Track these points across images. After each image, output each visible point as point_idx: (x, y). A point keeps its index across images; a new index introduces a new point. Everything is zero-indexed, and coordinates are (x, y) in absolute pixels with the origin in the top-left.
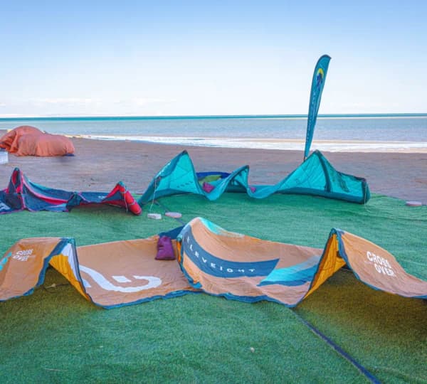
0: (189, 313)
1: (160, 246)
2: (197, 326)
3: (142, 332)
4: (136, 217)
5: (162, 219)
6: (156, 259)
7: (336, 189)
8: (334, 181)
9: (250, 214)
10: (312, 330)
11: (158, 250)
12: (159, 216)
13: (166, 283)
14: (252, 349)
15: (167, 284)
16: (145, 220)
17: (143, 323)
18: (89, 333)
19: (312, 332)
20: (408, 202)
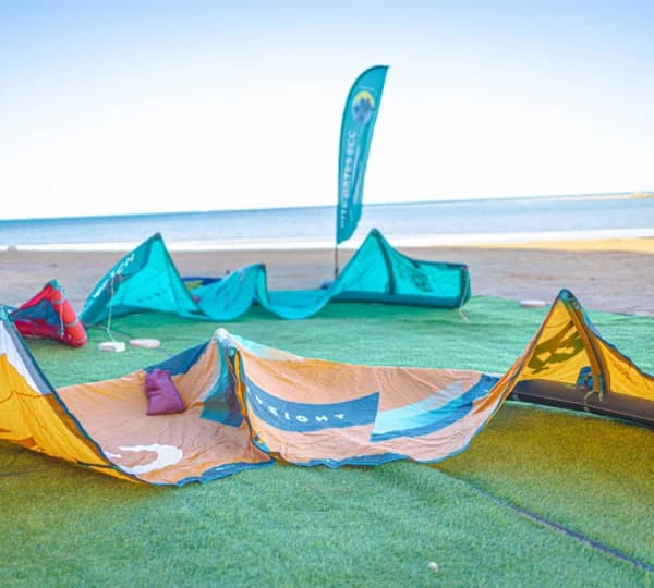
0: (262, 507)
1: (150, 389)
2: (295, 533)
3: (183, 556)
4: (76, 350)
5: (127, 350)
6: (149, 414)
7: (406, 288)
8: (401, 276)
9: (280, 334)
10: (525, 515)
11: (149, 398)
12: (120, 347)
13: (192, 454)
14: (433, 565)
15: (196, 456)
16: (96, 354)
17: (178, 536)
18: (64, 573)
19: (525, 519)
20: (524, 302)
